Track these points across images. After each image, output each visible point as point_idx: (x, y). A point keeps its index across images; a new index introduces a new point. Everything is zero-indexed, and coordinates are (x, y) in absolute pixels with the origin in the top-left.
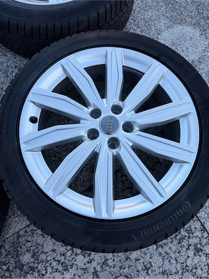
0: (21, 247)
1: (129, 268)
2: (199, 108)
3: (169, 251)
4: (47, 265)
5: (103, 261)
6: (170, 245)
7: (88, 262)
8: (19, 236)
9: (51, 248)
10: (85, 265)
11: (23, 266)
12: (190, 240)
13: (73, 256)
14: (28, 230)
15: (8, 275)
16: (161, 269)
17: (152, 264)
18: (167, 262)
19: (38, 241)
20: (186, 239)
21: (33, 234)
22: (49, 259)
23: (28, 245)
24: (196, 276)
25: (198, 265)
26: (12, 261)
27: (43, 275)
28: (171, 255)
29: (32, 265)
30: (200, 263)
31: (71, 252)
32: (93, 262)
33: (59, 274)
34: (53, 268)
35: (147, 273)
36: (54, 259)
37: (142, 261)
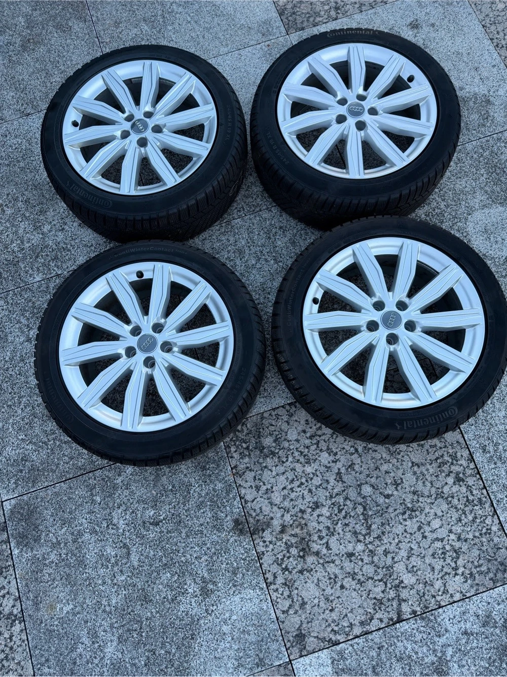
0: (263, 429)
1: (377, 478)
2: (489, 321)
3: (426, 472)
4: (289, 453)
5: (350, 464)
6: (429, 467)
7: (333, 462)
8: (262, 418)
9: (295, 437)
10: (329, 463)
11: (264, 448)
12: (453, 467)
13: (317, 451)
14: (273, 413)
15: (247, 454)
16: (413, 488)
17: (404, 480)
18: (420, 483)
19: (283, 427)
20: (448, 464)
21: (278, 418)
22: (291, 447)
23: (272, 428)
24: (450, 505)
25: (455, 495)
26: (253, 441)
27: (283, 462)
28: (427, 477)
29: (273, 449)
30: (459, 493)
31: (315, 446)
32: (338, 463)
33: (300, 465)
34: (294, 457)
35: (396, 488)
36: (297, 448)
37: (392, 474)
